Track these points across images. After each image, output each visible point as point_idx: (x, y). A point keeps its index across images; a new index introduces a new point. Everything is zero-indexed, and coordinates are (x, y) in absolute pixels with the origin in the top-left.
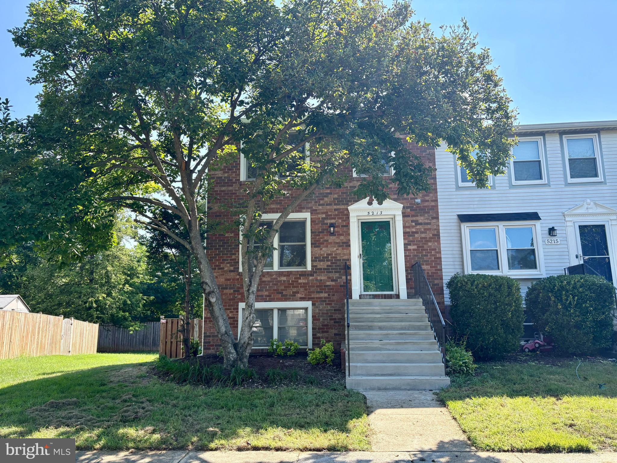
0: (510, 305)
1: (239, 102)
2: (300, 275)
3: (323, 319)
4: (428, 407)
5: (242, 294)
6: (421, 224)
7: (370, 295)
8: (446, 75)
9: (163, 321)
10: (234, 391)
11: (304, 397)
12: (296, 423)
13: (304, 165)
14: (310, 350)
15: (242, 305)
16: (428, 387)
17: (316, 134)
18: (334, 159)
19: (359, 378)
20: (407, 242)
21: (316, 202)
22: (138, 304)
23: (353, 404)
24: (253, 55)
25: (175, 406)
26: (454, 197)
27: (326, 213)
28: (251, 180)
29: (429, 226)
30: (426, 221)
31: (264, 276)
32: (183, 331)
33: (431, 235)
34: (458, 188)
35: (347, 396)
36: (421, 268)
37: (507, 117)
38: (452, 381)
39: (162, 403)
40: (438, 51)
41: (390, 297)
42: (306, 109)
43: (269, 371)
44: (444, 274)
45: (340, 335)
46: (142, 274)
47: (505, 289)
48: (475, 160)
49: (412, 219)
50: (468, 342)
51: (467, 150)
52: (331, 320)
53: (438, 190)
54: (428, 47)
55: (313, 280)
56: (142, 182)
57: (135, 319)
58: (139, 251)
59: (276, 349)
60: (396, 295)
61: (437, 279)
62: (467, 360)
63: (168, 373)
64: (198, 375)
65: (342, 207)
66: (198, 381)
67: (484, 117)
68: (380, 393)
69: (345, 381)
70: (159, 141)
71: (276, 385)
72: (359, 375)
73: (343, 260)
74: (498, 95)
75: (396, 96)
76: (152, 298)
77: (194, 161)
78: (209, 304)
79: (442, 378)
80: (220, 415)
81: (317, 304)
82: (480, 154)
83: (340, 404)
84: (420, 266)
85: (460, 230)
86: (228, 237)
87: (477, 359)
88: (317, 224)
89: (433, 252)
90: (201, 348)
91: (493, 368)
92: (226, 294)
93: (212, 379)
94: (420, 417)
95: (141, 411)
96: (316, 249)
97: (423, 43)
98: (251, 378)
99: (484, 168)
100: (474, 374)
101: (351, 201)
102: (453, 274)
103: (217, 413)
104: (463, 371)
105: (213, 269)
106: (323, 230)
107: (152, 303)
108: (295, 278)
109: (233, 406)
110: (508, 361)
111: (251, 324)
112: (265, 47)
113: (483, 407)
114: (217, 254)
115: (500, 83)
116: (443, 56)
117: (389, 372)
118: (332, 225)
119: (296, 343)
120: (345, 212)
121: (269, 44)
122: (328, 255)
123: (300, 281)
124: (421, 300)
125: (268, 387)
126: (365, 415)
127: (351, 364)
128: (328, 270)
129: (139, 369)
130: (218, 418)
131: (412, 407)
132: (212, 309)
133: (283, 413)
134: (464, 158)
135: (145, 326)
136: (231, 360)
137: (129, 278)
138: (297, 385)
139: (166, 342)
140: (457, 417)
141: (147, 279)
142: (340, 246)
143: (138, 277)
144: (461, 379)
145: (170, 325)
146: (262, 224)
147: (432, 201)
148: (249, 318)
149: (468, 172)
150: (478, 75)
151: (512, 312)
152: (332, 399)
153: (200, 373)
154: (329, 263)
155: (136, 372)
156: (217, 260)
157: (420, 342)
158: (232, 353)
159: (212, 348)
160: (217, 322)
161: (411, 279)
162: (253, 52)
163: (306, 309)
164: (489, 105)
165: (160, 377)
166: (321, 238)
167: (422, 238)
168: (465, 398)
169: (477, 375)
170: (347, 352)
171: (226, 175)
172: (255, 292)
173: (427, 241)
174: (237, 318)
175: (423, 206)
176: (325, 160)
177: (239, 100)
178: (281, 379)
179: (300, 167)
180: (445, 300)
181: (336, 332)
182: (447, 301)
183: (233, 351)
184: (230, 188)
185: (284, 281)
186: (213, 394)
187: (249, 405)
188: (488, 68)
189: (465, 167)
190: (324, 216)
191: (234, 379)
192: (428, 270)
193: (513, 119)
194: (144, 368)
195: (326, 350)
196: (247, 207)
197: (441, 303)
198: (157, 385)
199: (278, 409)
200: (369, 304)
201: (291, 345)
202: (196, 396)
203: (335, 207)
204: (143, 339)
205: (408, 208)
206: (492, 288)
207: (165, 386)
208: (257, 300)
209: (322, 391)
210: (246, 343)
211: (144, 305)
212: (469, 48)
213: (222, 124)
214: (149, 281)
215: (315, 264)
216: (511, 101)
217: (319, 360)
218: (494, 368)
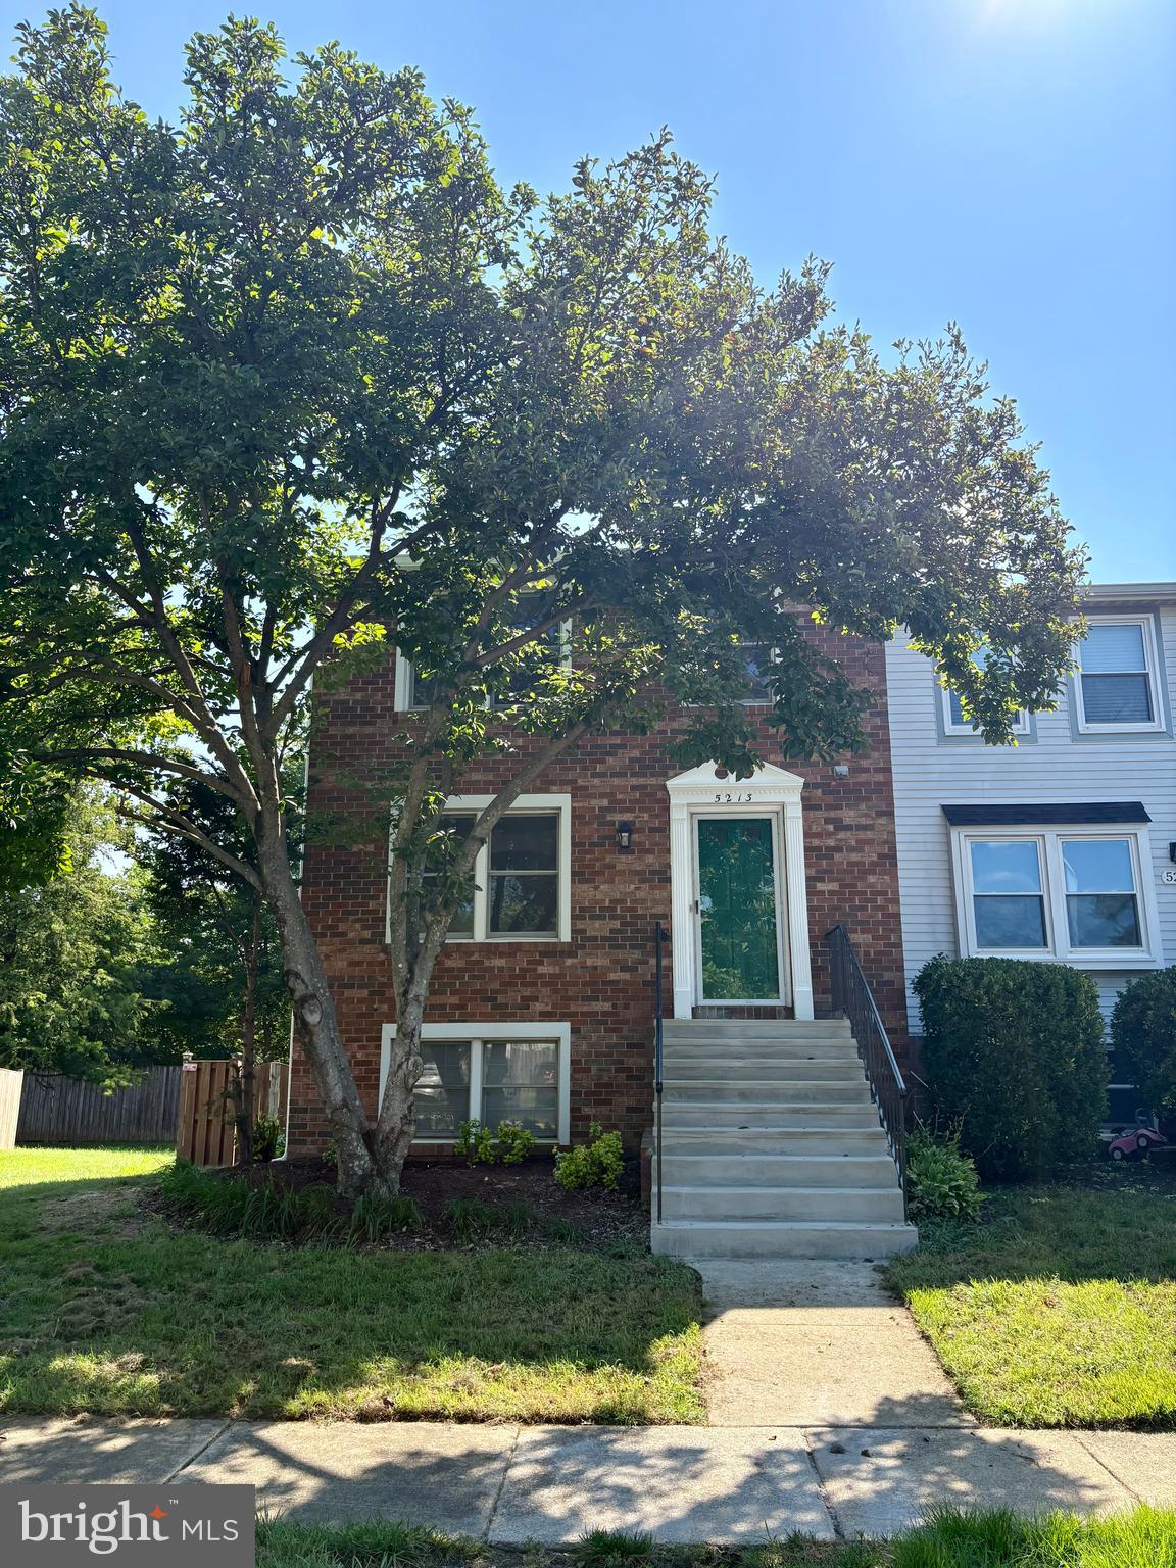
0: (1072, 1038)
1: (392, 516)
2: (544, 954)
3: (600, 1070)
4: (859, 1305)
5: (391, 1001)
6: (849, 828)
7: (719, 1008)
8: (909, 463)
9: (190, 1066)
10: (359, 1258)
11: (541, 1275)
12: (517, 1346)
13: (556, 676)
14: (562, 1149)
15: (389, 1031)
16: (861, 1252)
17: (584, 602)
18: (628, 664)
19: (685, 1225)
20: (813, 874)
21: (585, 768)
22: (129, 1018)
23: (665, 1296)
24: (430, 401)
25: (202, 1296)
26: (933, 760)
27: (611, 796)
28: (422, 709)
29: (869, 834)
30: (863, 821)
31: (449, 956)
32: (237, 1095)
33: (875, 857)
34: (944, 739)
35: (651, 1273)
36: (848, 940)
37: (1060, 565)
38: (923, 1237)
39: (171, 1288)
40: (888, 403)
41: (770, 1013)
42: (561, 539)
43: (453, 1206)
44: (906, 956)
45: (642, 1110)
46: (142, 942)
47: (1059, 998)
48: (981, 674)
49: (826, 814)
50: (965, 1134)
51: (963, 648)
52: (618, 1070)
53: (893, 743)
54: (863, 394)
55: (573, 966)
56: (143, 712)
57: (120, 1057)
58: (136, 882)
59: (475, 1147)
60: (786, 1008)
61: (890, 969)
62: (961, 1182)
63: (192, 1207)
64: (270, 1212)
65: (653, 781)
66: (270, 1230)
67: (1004, 566)
68: (738, 1265)
69: (649, 1232)
70: (190, 609)
71: (471, 1242)
72: (684, 1217)
73: (653, 916)
74: (1040, 513)
75: (785, 513)
76: (165, 1003)
77: (276, 660)
78: (304, 1028)
79: (897, 1227)
80: (318, 1324)
81: (583, 1029)
82: (995, 658)
83: (633, 1295)
84: (845, 937)
85: (949, 844)
86: (358, 854)
87: (988, 1177)
88: (587, 823)
89: (880, 901)
90: (284, 1139)
91: (1029, 1202)
92: (350, 1001)
93: (304, 1224)
94: (838, 1333)
95: (114, 1308)
96: (585, 887)
97: (850, 383)
98: (408, 1224)
99: (1004, 695)
100: (978, 1219)
101: (674, 768)
102: (928, 957)
103: (312, 1316)
104: (951, 1209)
105: (316, 935)
106: (605, 838)
107: (165, 1017)
108: (528, 962)
109: (355, 1297)
110: (1069, 1184)
111: (411, 1081)
112: (458, 383)
113: (1000, 1307)
114: (330, 898)
115: (1042, 485)
116: (901, 416)
117: (763, 1212)
118: (626, 827)
119: (528, 1131)
120: (660, 795)
121: (469, 375)
122: (614, 902)
123: (541, 969)
124: (847, 1022)
125: (448, 1248)
126: (695, 1326)
127: (664, 1189)
128: (612, 942)
129: (119, 1195)
130: (313, 1331)
131: (817, 1306)
132: (311, 1040)
133: (483, 1319)
134: (954, 666)
135: (145, 1078)
136: (355, 1173)
137: (107, 952)
138: (524, 1243)
139: (195, 1121)
140: (932, 1332)
141: (155, 956)
142: (643, 881)
143: (132, 950)
144: (944, 1233)
145: (206, 1077)
146: (445, 822)
147: (878, 770)
148: (405, 1066)
149: (963, 701)
150: (988, 462)
151: (1078, 1056)
152: (613, 1280)
153: (274, 1207)
154: (617, 924)
155: (107, 1204)
156: (330, 913)
157: (842, 1134)
158: (360, 1158)
159: (310, 1139)
160: (324, 1076)
161: (823, 968)
162: (429, 395)
163: (557, 1041)
164: (1016, 537)
165: (169, 1216)
166: (597, 860)
167: (850, 864)
168: (953, 1282)
169: (987, 1219)
170: (655, 1157)
171: (359, 696)
172: (422, 999)
173: (865, 870)
174: (378, 1063)
175: (855, 784)
176: (607, 665)
177: (393, 512)
178: (484, 1227)
179: (545, 681)
180: (910, 1021)
181: (632, 1103)
182: (915, 1025)
183: (362, 1150)
184: (369, 730)
185: (501, 969)
186: (305, 1265)
187: (395, 1295)
188: (1014, 446)
189: (957, 690)
190: (605, 803)
191: (362, 1224)
192: (867, 945)
193: (1075, 573)
194: (130, 1193)
195: (602, 1151)
196: (407, 778)
197: (898, 1031)
198: (160, 1240)
199: (471, 1308)
200: (717, 1032)
201: (515, 1136)
202: (261, 1270)
203: (634, 781)
204: (140, 1111)
205: (816, 786)
206: (1026, 996)
207: (181, 1242)
208: (428, 1017)
209: (589, 1258)
210: (397, 1131)
211: (144, 1023)
212: (965, 396)
213: (348, 570)
214: (158, 960)
215: (580, 925)
216: (1071, 528)
217: (584, 1178)
218: (1033, 1201)
